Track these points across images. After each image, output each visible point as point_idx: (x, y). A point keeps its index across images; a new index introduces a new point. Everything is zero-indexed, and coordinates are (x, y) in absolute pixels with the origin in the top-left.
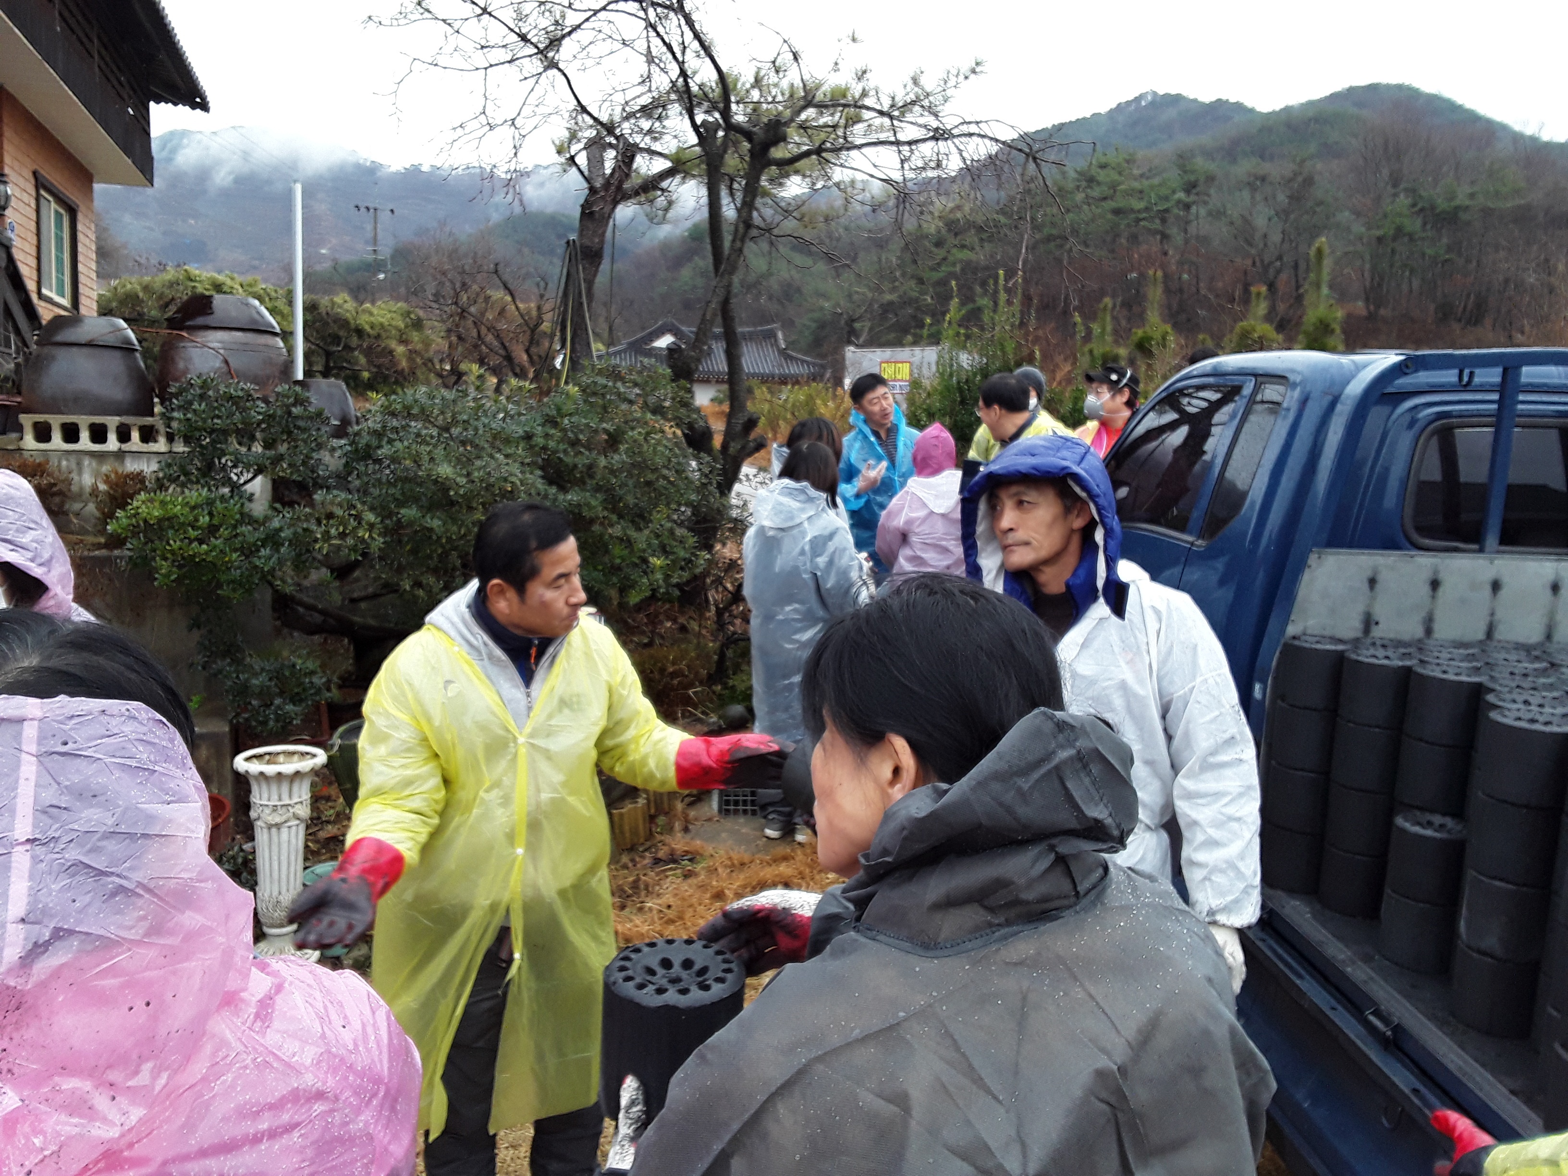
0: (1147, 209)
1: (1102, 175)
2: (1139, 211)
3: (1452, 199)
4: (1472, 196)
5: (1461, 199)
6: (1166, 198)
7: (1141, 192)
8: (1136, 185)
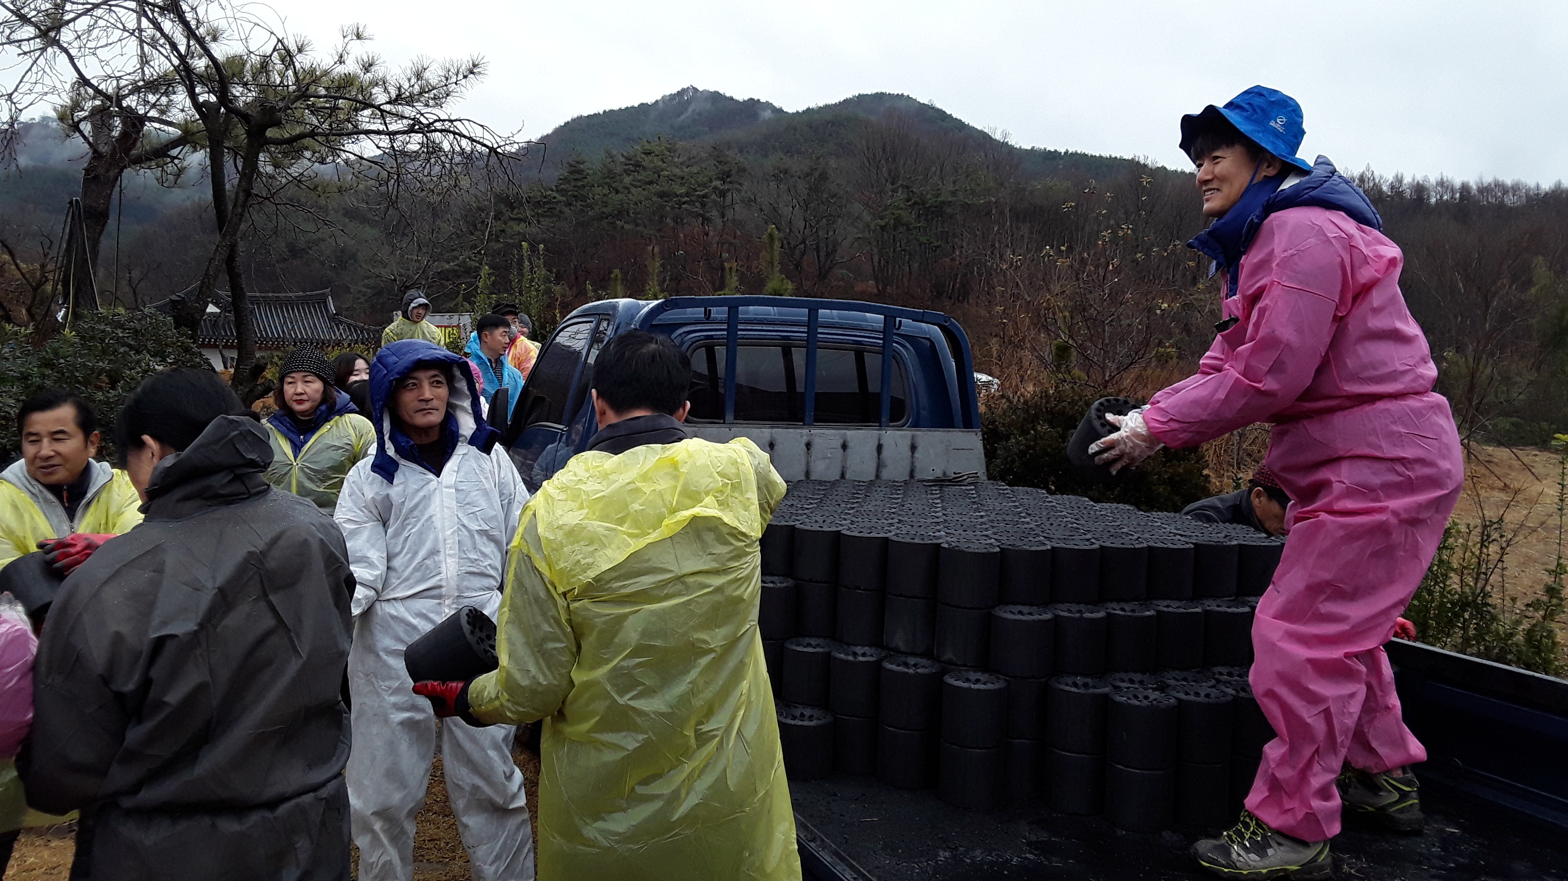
0: (687, 194)
1: (647, 161)
2: (681, 196)
3: (938, 196)
4: (954, 193)
5: (946, 197)
6: (704, 185)
7: (683, 178)
8: (677, 171)
